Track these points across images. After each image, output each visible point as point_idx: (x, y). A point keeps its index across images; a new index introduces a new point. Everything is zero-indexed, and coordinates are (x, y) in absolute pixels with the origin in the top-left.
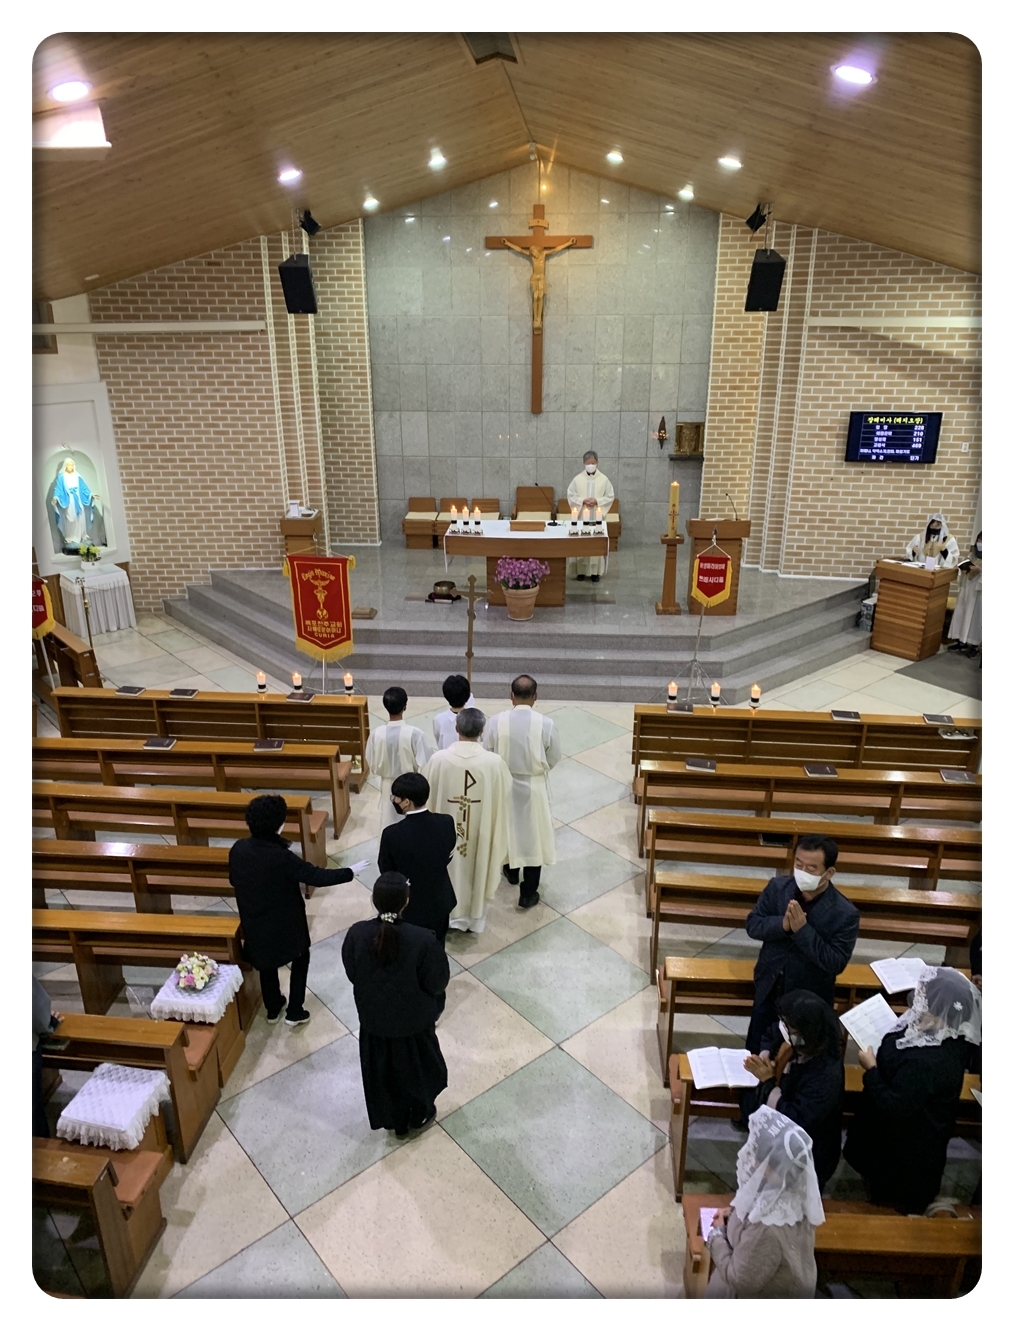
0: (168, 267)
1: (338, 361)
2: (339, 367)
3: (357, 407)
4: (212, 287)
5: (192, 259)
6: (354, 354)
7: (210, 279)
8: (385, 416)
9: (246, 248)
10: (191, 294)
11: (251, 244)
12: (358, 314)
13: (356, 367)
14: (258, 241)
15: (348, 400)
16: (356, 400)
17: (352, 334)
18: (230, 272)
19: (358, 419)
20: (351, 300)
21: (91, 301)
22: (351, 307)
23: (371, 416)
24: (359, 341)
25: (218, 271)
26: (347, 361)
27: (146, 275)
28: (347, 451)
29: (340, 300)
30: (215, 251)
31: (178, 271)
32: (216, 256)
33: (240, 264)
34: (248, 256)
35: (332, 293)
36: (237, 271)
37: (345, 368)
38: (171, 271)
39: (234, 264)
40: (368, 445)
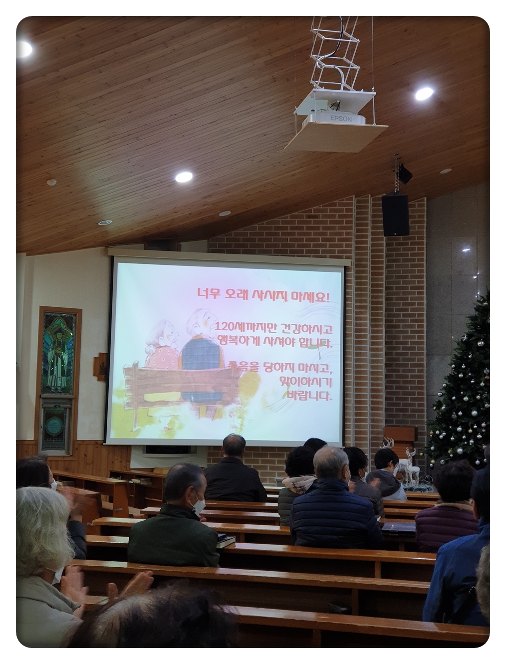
0: (276, 219)
1: (398, 310)
2: (399, 315)
3: (413, 349)
4: (309, 234)
5: (296, 213)
6: (413, 304)
7: (308, 228)
8: (436, 359)
9: (340, 205)
10: (291, 240)
11: (345, 201)
12: (419, 271)
13: (414, 315)
14: (351, 199)
15: (406, 343)
16: (412, 343)
17: (412, 288)
18: (325, 222)
19: (413, 360)
20: (414, 260)
21: (209, 246)
22: (413, 266)
23: (425, 357)
24: (419, 293)
25: (315, 222)
26: (407, 310)
27: (257, 225)
28: (401, 388)
29: (404, 260)
30: (315, 208)
31: (283, 222)
32: (316, 211)
33: (334, 216)
34: (342, 210)
35: (397, 255)
36: (331, 222)
37: (404, 316)
38: (278, 222)
39: (329, 216)
40: (421, 382)
